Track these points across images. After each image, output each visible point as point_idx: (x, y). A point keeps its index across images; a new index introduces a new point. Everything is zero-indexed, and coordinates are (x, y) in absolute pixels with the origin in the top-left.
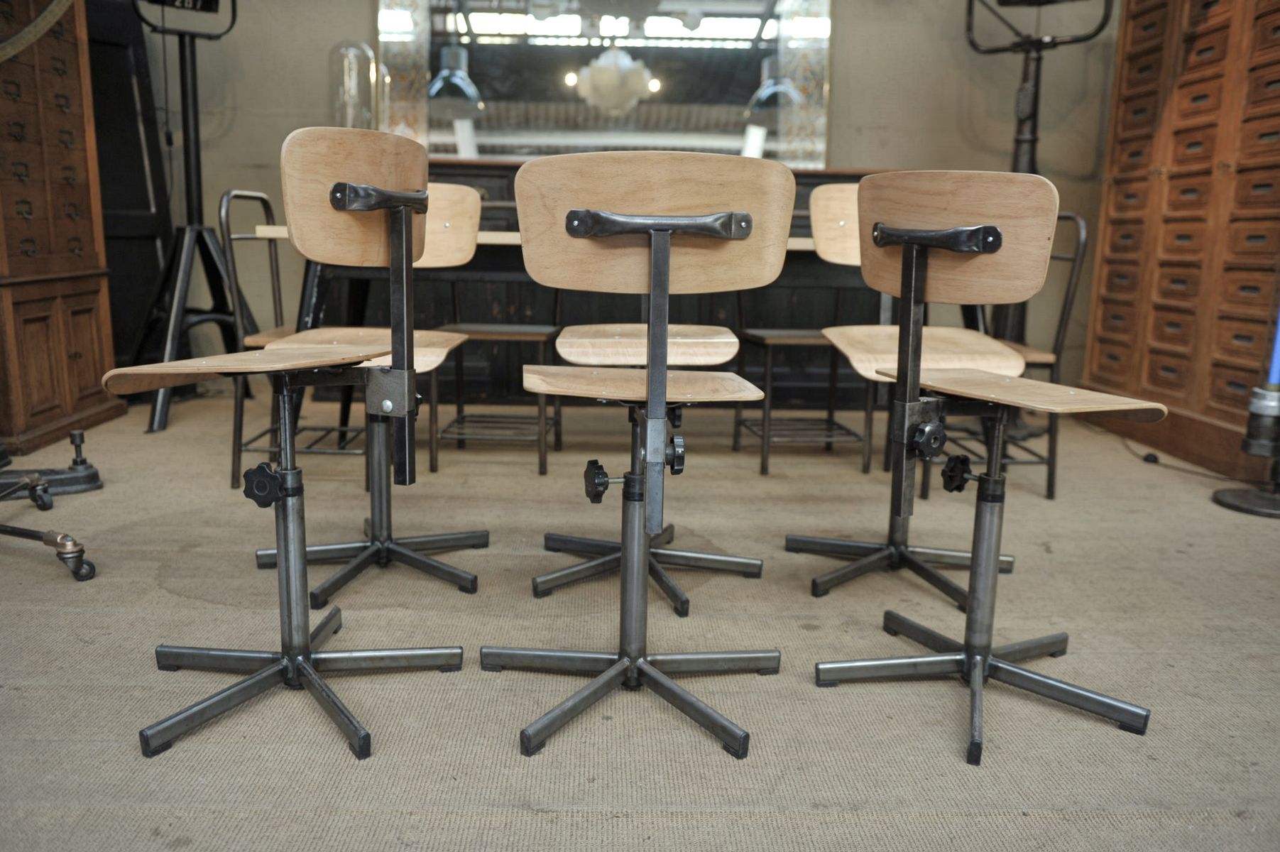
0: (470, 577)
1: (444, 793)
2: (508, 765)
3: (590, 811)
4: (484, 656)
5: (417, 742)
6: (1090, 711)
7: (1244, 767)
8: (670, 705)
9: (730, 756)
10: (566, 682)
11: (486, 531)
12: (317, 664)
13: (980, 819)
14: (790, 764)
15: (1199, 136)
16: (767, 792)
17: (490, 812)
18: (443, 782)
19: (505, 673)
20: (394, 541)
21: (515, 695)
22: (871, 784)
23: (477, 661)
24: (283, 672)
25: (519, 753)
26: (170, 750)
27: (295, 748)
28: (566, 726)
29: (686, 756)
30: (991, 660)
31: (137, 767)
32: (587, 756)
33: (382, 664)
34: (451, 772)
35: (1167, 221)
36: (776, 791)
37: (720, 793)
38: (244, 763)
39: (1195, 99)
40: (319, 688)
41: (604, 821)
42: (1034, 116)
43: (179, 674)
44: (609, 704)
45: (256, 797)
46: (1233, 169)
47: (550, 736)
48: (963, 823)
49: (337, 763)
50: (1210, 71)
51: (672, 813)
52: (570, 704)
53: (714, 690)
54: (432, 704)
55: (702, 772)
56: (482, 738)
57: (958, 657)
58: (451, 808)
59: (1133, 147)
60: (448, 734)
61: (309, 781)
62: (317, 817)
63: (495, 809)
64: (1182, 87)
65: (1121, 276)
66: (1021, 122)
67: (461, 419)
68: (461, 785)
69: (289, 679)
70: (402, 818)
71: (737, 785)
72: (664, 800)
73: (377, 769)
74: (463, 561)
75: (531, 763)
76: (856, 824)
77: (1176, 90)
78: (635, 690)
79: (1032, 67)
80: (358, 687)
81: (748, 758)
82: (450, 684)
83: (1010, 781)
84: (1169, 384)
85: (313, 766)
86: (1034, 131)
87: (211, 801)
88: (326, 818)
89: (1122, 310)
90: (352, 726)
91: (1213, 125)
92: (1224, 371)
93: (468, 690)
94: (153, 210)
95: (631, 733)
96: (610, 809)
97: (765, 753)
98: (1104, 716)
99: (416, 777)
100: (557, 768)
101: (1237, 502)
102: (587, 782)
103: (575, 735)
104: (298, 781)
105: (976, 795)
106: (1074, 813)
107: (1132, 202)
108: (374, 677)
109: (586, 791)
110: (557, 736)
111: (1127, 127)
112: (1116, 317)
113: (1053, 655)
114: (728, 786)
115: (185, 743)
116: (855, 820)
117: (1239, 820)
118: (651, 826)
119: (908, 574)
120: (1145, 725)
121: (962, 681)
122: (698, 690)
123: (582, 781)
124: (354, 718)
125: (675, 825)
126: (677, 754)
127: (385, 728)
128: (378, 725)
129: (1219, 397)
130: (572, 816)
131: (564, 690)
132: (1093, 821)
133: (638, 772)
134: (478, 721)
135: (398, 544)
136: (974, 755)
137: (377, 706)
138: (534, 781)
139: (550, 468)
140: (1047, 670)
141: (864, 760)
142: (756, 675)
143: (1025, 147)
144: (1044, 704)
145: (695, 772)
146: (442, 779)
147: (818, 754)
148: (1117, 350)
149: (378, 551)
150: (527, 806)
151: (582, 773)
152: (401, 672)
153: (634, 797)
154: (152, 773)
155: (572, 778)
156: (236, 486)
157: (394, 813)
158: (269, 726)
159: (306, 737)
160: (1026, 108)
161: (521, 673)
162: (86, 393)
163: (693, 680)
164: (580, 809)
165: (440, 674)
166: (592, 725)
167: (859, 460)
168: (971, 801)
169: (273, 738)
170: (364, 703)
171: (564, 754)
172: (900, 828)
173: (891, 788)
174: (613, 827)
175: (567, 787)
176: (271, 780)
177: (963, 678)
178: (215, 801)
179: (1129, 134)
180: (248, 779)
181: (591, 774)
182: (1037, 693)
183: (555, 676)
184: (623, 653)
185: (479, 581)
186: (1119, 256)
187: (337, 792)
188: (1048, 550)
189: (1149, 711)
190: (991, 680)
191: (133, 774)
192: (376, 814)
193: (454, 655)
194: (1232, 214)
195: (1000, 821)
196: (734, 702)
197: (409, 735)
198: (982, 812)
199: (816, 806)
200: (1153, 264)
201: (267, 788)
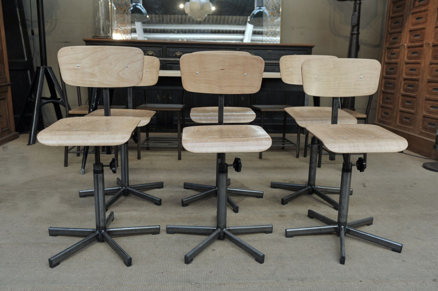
0: (159, 200)
1: (160, 278)
2: (180, 267)
3: (211, 283)
4: (167, 229)
5: (147, 260)
6: (382, 245)
7: (435, 264)
8: (235, 245)
9: (258, 263)
10: (197, 237)
11: (162, 182)
12: (109, 233)
13: (345, 283)
14: (279, 265)
15: (418, 33)
16: (272, 275)
17: (176, 284)
18: (159, 274)
19: (175, 235)
20: (130, 187)
21: (180, 242)
22: (308, 272)
23: (165, 230)
24: (97, 236)
25: (184, 263)
26: (59, 265)
27: (104, 263)
28: (199, 253)
29: (242, 263)
30: (347, 227)
31: (48, 272)
32: (208, 264)
33: (132, 232)
34: (161, 270)
35: (407, 63)
36: (275, 275)
37: (256, 276)
38: (87, 269)
39: (417, 19)
40: (111, 241)
41: (216, 286)
42: (358, 24)
43: (58, 237)
44: (214, 245)
45: (93, 281)
46: (431, 45)
47: (194, 257)
48: (340, 284)
49: (120, 268)
50: (423, 9)
51: (240, 283)
52: (201, 245)
53: (250, 239)
54: (151, 246)
55: (249, 268)
56: (170, 258)
57: (335, 226)
58: (163, 283)
59: (394, 36)
60: (158, 257)
61: (111, 275)
62: (116, 287)
63: (178, 283)
64: (412, 14)
65: (389, 84)
66: (353, 27)
67: (148, 139)
68: (165, 275)
69: (99, 239)
70: (146, 287)
71: (261, 273)
72: (236, 278)
73: (135, 270)
74: (155, 193)
75: (189, 266)
76: (303, 285)
77: (410, 16)
78: (222, 240)
79: (358, 6)
80: (123, 241)
81: (264, 263)
82: (156, 239)
83: (355, 270)
84: (406, 123)
85: (112, 269)
86: (358, 30)
87: (77, 283)
88: (119, 288)
89: (390, 96)
90: (124, 255)
91: (424, 29)
92: (426, 119)
93: (163, 241)
94: (26, 59)
95: (222, 255)
96: (218, 282)
97: (270, 261)
98: (386, 246)
99: (149, 273)
100: (198, 268)
101: (432, 168)
102: (209, 273)
103: (203, 256)
104: (107, 275)
105: (344, 275)
106: (378, 281)
107: (394, 56)
108: (129, 237)
109: (209, 276)
110: (197, 257)
111: (392, 28)
112: (387, 98)
113: (368, 225)
114: (258, 273)
115: (64, 262)
116: (303, 284)
117: (434, 282)
118: (233, 288)
119: (315, 196)
120: (401, 249)
121: (337, 235)
122: (245, 239)
123: (207, 272)
124: (125, 252)
125: (241, 287)
126: (239, 262)
127: (135, 256)
128: (133, 254)
129: (425, 129)
130: (205, 285)
131: (197, 241)
132: (384, 283)
133: (226, 269)
134: (168, 252)
135: (131, 188)
136: (342, 261)
137: (131, 247)
138: (190, 273)
139: (182, 157)
140: (366, 230)
141: (304, 263)
142: (264, 234)
143: (355, 36)
144: (366, 243)
145: (246, 269)
146: (158, 273)
147: (288, 262)
148: (388, 111)
149: (124, 190)
150: (189, 282)
151: (207, 270)
152: (138, 235)
153: (226, 278)
154: (54, 274)
155: (204, 272)
156: (66, 166)
157: (143, 285)
158: (93, 256)
159: (107, 259)
160: (356, 22)
161: (181, 234)
162: (4, 130)
163: (242, 235)
164: (208, 282)
165: (152, 235)
166: (208, 253)
167: (295, 153)
168: (342, 277)
169: (96, 260)
170: (126, 247)
171: (200, 263)
172: (318, 287)
173: (315, 273)
174: (220, 288)
175: (202, 275)
176: (98, 275)
177: (337, 233)
178: (79, 283)
179: (393, 31)
180: (89, 275)
181: (210, 270)
182: (363, 239)
183: (193, 235)
184: (218, 227)
185: (162, 201)
186: (389, 76)
187: (122, 279)
188: (365, 186)
189: (402, 245)
190: (347, 234)
191: (47, 274)
192: (137, 286)
193: (157, 228)
194: (430, 62)
195: (352, 284)
196: (257, 244)
197: (144, 257)
198: (346, 281)
199: (289, 280)
200: (401, 79)
201: (96, 277)
